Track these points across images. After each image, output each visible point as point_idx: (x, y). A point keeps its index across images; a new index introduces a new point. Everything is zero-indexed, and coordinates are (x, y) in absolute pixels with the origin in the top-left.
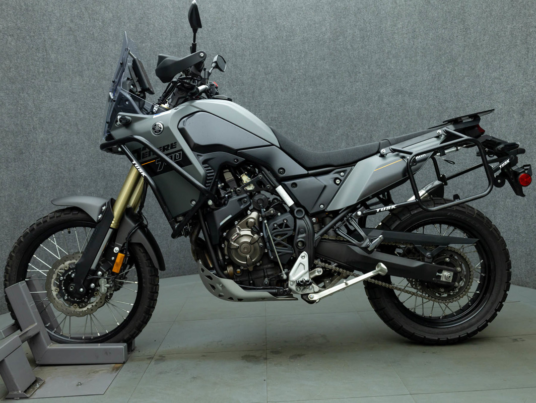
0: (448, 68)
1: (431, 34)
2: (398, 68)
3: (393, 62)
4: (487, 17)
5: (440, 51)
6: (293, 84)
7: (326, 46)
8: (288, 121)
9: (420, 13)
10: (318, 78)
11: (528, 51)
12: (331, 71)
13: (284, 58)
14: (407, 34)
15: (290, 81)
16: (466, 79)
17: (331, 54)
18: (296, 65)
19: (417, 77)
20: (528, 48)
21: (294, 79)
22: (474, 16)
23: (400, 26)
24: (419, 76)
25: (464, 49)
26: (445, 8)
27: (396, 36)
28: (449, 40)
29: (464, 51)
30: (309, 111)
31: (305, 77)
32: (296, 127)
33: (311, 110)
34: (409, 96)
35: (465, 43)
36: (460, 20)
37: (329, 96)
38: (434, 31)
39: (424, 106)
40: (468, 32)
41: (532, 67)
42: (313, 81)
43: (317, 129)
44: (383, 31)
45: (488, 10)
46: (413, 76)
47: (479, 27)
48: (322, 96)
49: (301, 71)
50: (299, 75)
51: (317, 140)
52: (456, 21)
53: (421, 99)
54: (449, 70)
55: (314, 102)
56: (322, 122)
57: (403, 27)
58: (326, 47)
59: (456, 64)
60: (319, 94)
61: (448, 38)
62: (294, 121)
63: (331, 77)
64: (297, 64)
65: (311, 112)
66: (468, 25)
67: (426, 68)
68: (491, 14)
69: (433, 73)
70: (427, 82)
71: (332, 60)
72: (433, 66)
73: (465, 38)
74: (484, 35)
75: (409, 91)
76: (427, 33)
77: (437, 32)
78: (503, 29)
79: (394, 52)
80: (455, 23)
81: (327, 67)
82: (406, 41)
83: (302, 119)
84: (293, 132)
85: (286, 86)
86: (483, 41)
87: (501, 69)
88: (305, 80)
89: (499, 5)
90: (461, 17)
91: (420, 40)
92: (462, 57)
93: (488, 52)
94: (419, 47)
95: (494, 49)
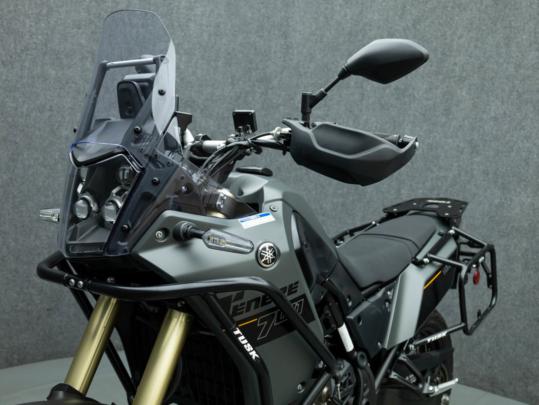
0: (259, 88)
1: (241, 38)
2: (190, 70)
3: (183, 59)
4: (316, 41)
5: (251, 63)
6: (24, 56)
7: (84, 7)
8: (10, 119)
9: (229, 4)
10: (66, 56)
11: (363, 98)
12: (89, 49)
13: (12, 8)
14: (207, 26)
15: (18, 51)
16: (281, 108)
17: (91, 22)
18: (31, 26)
19: (215, 89)
20: (363, 94)
21: (26, 49)
22: (300, 34)
23: (199, 11)
24: (218, 88)
25: (283, 71)
26: (263, 11)
27: (192, 25)
28: (264, 54)
29: (282, 73)
30: (48, 107)
31: (45, 50)
32: (23, 131)
33: (51, 106)
34: (202, 112)
35: (285, 64)
36: (281, 33)
37: (82, 89)
38: (244, 35)
39: (221, 130)
40: (290, 51)
41: (365, 117)
42: (57, 58)
43: (58, 139)
44: (174, 12)
45: (318, 33)
46: (210, 87)
47: (305, 50)
48: (70, 87)
49: (40, 37)
50: (35, 43)
51: (57, 158)
52: (276, 32)
53: (217, 120)
54: (259, 91)
55: (56, 94)
56: (66, 129)
57: (203, 15)
58: (83, 9)
59: (271, 86)
60: (67, 83)
61: (263, 51)
62: (21, 120)
63: (87, 58)
64: (33, 24)
65: (51, 110)
66: (291, 42)
67: (230, 80)
68: (321, 40)
69: (238, 90)
70: (229, 100)
71: (92, 33)
72: (239, 80)
73: (285, 57)
74: (310, 62)
75: (202, 107)
76: (236, 35)
77: (250, 38)
78: (335, 63)
79: (187, 47)
80: (274, 34)
81: (83, 41)
82: (205, 36)
83: (34, 120)
84: (18, 140)
85: (11, 57)
86: (308, 68)
87: (326, 108)
88: (45, 54)
89: (333, 32)
90: (283, 30)
91: (224, 41)
92: (278, 79)
93: (313, 84)
94: (223, 50)
95: (320, 82)
